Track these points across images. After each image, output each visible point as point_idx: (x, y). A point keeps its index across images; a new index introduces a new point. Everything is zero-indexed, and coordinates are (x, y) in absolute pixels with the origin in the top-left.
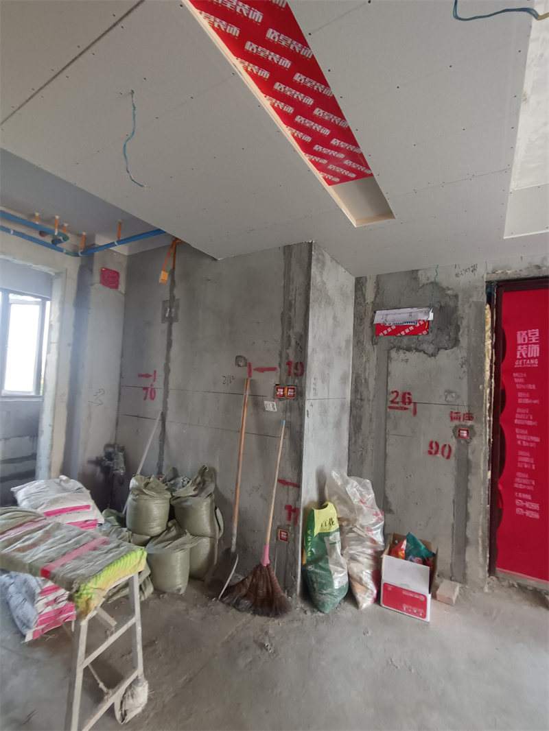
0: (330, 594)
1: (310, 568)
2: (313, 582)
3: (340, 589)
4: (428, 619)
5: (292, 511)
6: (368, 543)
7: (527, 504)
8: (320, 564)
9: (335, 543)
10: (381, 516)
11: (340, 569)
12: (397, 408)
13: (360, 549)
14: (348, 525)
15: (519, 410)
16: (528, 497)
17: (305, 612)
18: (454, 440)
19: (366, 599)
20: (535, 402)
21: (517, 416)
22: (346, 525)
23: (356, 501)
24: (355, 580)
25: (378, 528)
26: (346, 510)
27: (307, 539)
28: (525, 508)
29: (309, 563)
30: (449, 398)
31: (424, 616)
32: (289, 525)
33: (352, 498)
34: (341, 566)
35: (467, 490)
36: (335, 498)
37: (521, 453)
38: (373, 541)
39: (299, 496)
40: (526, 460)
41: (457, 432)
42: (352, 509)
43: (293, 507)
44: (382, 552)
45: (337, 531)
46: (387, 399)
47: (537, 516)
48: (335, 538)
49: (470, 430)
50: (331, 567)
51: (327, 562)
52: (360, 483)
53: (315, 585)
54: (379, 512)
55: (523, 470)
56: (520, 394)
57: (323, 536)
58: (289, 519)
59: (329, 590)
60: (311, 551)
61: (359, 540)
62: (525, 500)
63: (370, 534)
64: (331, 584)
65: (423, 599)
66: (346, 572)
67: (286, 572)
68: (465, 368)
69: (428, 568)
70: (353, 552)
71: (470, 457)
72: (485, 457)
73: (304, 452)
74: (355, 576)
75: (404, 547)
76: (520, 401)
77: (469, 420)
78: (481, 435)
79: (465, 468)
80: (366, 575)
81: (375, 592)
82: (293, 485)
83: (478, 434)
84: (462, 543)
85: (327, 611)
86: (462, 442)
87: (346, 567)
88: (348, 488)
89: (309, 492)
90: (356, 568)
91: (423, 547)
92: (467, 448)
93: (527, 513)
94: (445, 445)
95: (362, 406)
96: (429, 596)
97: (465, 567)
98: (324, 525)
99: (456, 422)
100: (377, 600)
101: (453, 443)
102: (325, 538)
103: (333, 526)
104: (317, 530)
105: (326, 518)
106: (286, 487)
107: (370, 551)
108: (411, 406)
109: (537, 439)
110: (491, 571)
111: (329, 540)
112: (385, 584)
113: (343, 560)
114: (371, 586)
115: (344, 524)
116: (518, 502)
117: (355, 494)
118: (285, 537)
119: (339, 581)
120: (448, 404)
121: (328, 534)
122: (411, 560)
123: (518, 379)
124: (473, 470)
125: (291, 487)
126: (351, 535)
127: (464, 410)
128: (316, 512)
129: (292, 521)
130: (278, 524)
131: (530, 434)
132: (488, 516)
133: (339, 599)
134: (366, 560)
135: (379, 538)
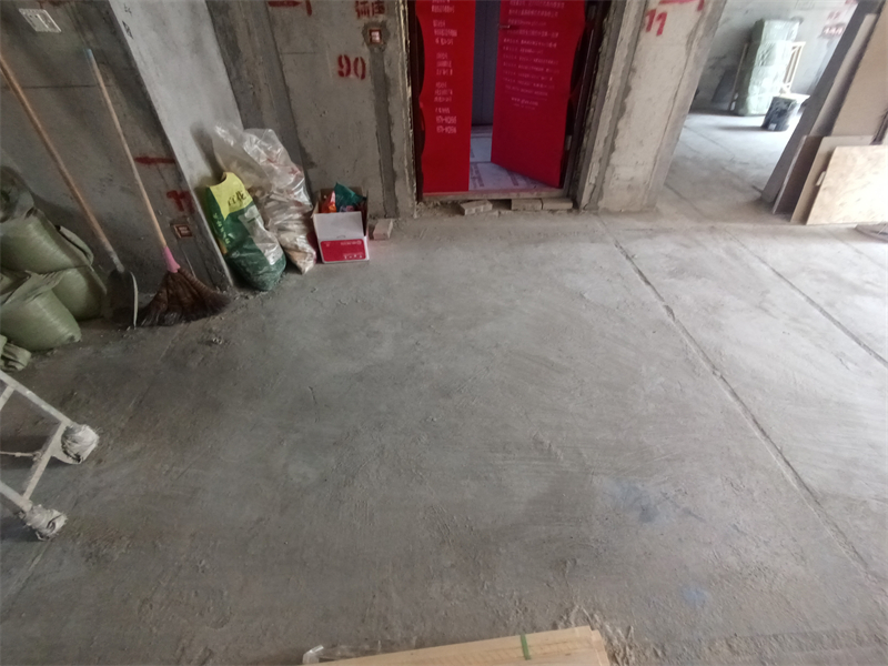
0: (268, 272)
1: (235, 255)
2: (244, 268)
3: (277, 264)
4: (368, 257)
5: (180, 197)
7: (446, 120)
8: (246, 246)
9: (254, 219)
10: (299, 172)
11: (270, 245)
12: (283, 4)
13: (285, 216)
14: (263, 194)
16: (447, 110)
17: (247, 298)
19: (307, 264)
22: (260, 195)
23: (262, 161)
24: (290, 249)
25: (300, 188)
27: (216, 225)
28: (445, 125)
29: (231, 250)
31: (364, 257)
32: (185, 217)
33: (256, 159)
34: (270, 241)
35: (389, 117)
36: (234, 165)
37: (440, 55)
38: (298, 204)
39: (180, 175)
40: (444, 64)
41: (367, 32)
42: (261, 173)
43: (179, 192)
44: (311, 213)
45: (251, 205)
47: (455, 130)
48: (252, 212)
49: (383, 29)
50: (259, 245)
51: (252, 242)
52: (260, 136)
53: (248, 270)
54: (296, 168)
55: (443, 78)
57: (236, 216)
58: (181, 208)
59: (265, 269)
60: (228, 237)
61: (282, 208)
62: (444, 115)
63: (292, 197)
64: (265, 262)
65: (360, 243)
66: (278, 245)
67: (207, 269)
69: (360, 213)
70: (278, 222)
71: (387, 71)
72: (403, 67)
73: (155, 105)
74: (289, 246)
75: (333, 200)
77: (380, 12)
78: (395, 36)
79: (383, 87)
80: (301, 241)
81: (314, 253)
82: (163, 161)
83: (392, 35)
84: (390, 178)
85: (270, 288)
86: (376, 50)
87: (276, 240)
88: (246, 147)
89: (193, 167)
90: (287, 238)
91: (353, 193)
92: (382, 59)
93: (447, 129)
94: (357, 59)
96: (365, 239)
97: (396, 201)
98: (231, 202)
99: (365, 19)
100: (319, 260)
101: (365, 52)
102: (240, 218)
103: (244, 201)
104: (225, 211)
105: (230, 193)
106: (153, 167)
107: (298, 216)
109: (454, 33)
110: (419, 198)
111: (245, 218)
112: (323, 243)
113: (270, 235)
114: (309, 249)
115: (258, 194)
116: (439, 119)
117: (258, 153)
118: (187, 232)
119: (273, 256)
122: (343, 211)
124: (392, 90)
125: (161, 165)
126: (270, 204)
128: (214, 189)
129: (186, 210)
130: (169, 219)
131: (448, 26)
132: (412, 142)
133: (279, 273)
134: (296, 226)
135: (304, 198)
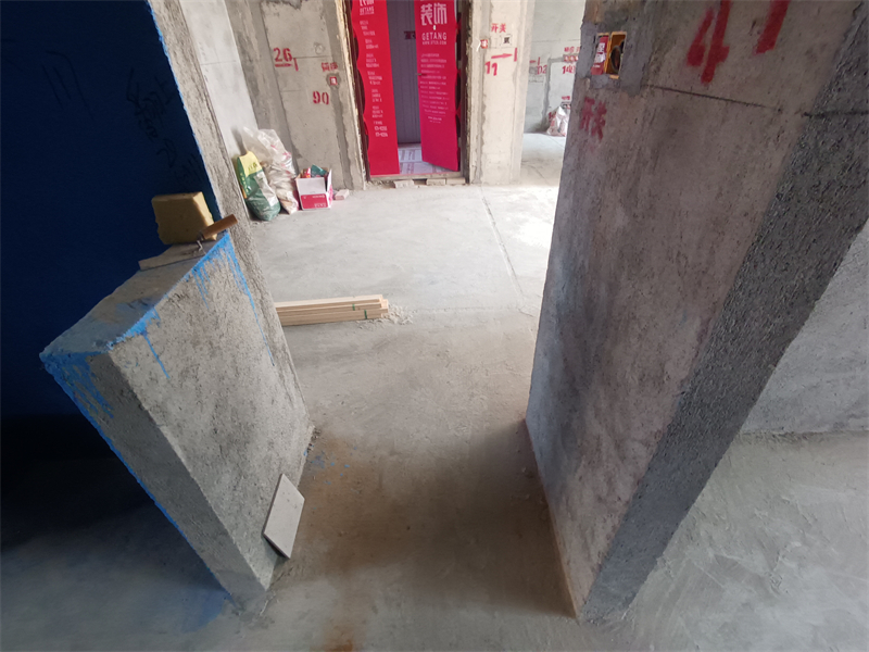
0: (269, 210)
1: (251, 199)
2: (256, 207)
3: (275, 207)
4: (329, 207)
6: (285, 174)
7: (381, 128)
8: (257, 194)
9: (263, 179)
10: (289, 155)
11: (271, 195)
12: (282, 65)
13: (280, 179)
14: (268, 166)
15: (368, 55)
16: (380, 123)
17: (257, 225)
18: (329, 88)
19: (293, 208)
20: (377, 46)
21: (368, 61)
23: (268, 147)
24: (283, 200)
25: (289, 163)
26: (263, 156)
27: (242, 181)
28: (380, 131)
29: (249, 197)
30: (318, 51)
31: (327, 206)
33: (265, 145)
34: (271, 193)
35: (344, 126)
37: (374, 91)
38: (288, 172)
40: (376, 95)
41: (329, 79)
42: (267, 153)
44: (295, 178)
45: (261, 170)
46: (272, 58)
47: (386, 135)
48: (261, 175)
49: (337, 77)
50: (264, 194)
51: (260, 192)
52: (268, 133)
53: (258, 209)
54: (287, 153)
55: (376, 104)
56: (367, 41)
57: (252, 176)
59: (268, 208)
60: (248, 188)
61: (278, 174)
62: (379, 126)
63: (284, 168)
64: (268, 204)
65: (324, 196)
66: (275, 196)
68: (324, 20)
69: (323, 178)
70: (276, 183)
71: (341, 99)
72: (350, 98)
74: (282, 197)
75: (309, 172)
76: (368, 47)
77: (335, 68)
78: (345, 80)
79: (340, 109)
80: (290, 195)
81: (297, 203)
83: (342, 79)
84: (347, 165)
85: (270, 220)
86: (334, 88)
87: (275, 193)
88: (259, 137)
89: (232, 148)
90: (281, 192)
91: (321, 169)
92: (338, 93)
93: (382, 134)
94: (324, 93)
95: (253, 67)
96: (327, 194)
97: (352, 179)
98: (250, 168)
99: (327, 72)
101: (328, 90)
102: (255, 178)
103: (257, 168)
104: (247, 173)
105: (250, 162)
107: (287, 180)
108: (292, 62)
109: (381, 78)
110: (368, 179)
111: (257, 178)
112: (302, 196)
113: (271, 189)
114: (294, 200)
115: (265, 165)
116: (376, 128)
117: (266, 142)
119: (273, 201)
120: (319, 56)
121: (256, 174)
122: (314, 177)
123: (364, 25)
124: (345, 110)
126: (272, 172)
127: (330, 61)
128: (241, 158)
131: (377, 74)
132: (361, 142)
133: (276, 212)
134: (286, 186)
